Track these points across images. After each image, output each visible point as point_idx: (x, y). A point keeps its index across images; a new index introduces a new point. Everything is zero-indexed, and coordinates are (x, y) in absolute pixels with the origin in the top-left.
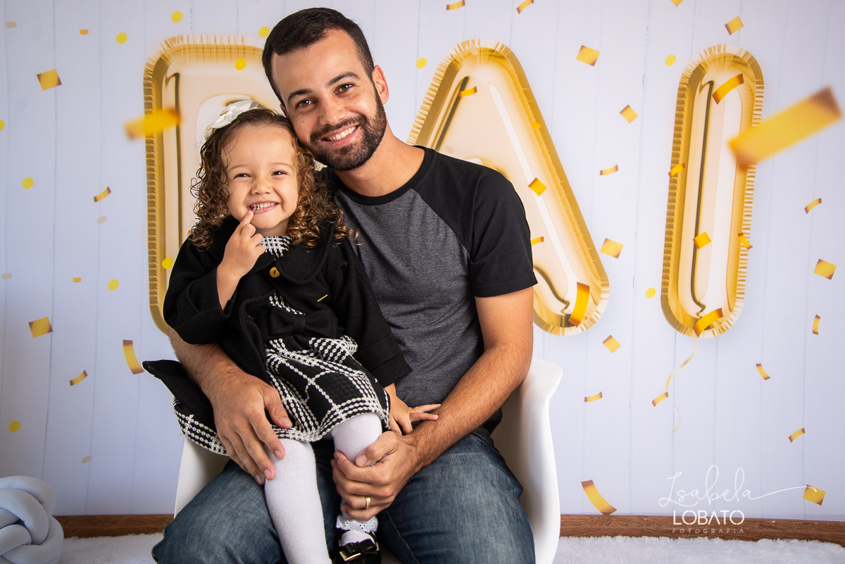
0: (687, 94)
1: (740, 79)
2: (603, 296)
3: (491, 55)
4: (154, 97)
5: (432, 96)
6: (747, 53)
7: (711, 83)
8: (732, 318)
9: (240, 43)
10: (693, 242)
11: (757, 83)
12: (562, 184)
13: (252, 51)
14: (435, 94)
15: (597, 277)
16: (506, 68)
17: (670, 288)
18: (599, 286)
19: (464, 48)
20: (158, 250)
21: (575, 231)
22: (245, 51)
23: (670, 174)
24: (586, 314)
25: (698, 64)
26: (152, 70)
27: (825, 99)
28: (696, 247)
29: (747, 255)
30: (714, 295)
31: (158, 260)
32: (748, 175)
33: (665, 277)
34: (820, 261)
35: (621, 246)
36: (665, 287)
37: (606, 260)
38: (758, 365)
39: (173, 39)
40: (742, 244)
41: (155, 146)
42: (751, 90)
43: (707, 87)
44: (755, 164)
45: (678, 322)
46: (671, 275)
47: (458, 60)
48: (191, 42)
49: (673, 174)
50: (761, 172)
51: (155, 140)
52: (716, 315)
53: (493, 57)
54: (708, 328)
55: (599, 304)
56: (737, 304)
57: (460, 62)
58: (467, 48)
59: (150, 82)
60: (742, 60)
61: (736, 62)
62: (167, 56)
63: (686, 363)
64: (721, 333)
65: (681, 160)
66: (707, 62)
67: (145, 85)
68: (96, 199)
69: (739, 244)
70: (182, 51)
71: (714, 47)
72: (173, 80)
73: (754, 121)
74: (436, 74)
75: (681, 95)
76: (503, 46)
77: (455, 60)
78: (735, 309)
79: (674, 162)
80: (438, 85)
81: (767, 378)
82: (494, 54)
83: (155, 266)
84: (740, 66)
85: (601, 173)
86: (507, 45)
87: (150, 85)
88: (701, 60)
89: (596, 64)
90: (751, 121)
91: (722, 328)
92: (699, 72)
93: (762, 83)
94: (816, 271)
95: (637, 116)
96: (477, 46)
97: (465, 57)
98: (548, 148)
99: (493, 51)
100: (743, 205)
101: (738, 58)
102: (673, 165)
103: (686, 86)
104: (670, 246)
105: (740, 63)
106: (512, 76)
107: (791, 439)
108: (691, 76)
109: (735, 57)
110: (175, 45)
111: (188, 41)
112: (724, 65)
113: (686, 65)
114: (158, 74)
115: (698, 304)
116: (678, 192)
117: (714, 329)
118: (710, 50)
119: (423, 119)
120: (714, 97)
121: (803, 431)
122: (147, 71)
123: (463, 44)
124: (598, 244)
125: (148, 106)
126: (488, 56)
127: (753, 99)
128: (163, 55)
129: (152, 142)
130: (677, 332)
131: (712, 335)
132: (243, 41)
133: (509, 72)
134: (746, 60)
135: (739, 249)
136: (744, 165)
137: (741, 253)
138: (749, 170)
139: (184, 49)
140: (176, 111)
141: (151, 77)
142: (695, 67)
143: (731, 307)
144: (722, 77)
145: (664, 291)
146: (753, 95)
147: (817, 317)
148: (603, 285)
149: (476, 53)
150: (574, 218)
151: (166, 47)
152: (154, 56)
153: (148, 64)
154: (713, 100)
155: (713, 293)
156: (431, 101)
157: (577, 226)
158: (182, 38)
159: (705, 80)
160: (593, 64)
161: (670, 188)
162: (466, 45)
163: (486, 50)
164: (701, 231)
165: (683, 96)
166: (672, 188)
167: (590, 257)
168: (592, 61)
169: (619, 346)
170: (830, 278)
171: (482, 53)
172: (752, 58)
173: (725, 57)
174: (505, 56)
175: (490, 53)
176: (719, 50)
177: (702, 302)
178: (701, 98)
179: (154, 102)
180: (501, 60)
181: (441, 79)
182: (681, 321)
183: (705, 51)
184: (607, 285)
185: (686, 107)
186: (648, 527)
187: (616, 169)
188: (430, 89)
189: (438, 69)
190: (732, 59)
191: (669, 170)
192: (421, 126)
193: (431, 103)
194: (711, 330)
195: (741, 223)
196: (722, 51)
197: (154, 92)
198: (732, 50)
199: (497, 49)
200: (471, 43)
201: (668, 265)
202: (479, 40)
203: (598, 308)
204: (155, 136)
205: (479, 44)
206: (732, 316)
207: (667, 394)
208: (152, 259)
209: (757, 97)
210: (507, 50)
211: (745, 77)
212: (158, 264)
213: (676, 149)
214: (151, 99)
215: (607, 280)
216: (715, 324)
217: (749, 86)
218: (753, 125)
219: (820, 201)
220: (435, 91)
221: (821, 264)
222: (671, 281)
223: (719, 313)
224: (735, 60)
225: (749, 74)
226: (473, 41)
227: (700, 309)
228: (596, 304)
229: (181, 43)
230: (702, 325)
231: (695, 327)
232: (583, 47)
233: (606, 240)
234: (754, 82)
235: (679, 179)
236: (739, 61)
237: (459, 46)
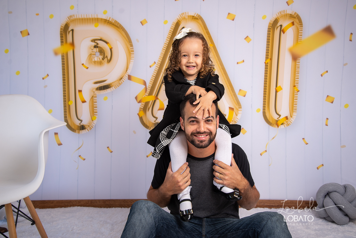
0: (271, 31)
1: (293, 23)
2: (239, 112)
3: (193, 18)
4: (64, 38)
5: (170, 35)
6: (295, 13)
7: (281, 26)
8: (292, 120)
9: (96, 17)
10: (275, 90)
11: (300, 25)
12: (222, 68)
13: (100, 20)
14: (171, 34)
15: (237, 105)
16: (199, 23)
17: (266, 108)
18: (238, 108)
19: (182, 16)
20: (67, 98)
21: (228, 86)
22: (98, 20)
23: (265, 63)
24: (232, 120)
25: (275, 18)
26: (63, 28)
27: (329, 31)
28: (276, 92)
29: (297, 94)
30: (284, 111)
31: (67, 101)
32: (297, 62)
33: (264, 104)
34: (328, 96)
35: (246, 92)
36: (264, 108)
37: (240, 98)
38: (303, 139)
39: (71, 16)
40: (295, 90)
41: (65, 57)
42: (298, 28)
43: (280, 27)
44: (300, 57)
45: (270, 122)
46: (266, 103)
47: (180, 20)
48: (78, 17)
49: (266, 63)
50: (302, 61)
51: (65, 55)
52: (285, 119)
53: (193, 19)
54: (282, 124)
55: (238, 115)
56: (294, 114)
57: (181, 21)
58: (183, 16)
59: (63, 33)
60: (293, 16)
61: (291, 17)
62: (68, 23)
63: (273, 138)
64: (287, 126)
65: (269, 57)
66: (279, 17)
67: (61, 34)
68: (43, 79)
69: (294, 90)
70: (74, 21)
71: (282, 11)
72: (71, 32)
73: (299, 40)
74: (171, 26)
75: (269, 31)
76: (197, 14)
77: (179, 21)
78: (293, 116)
79: (267, 58)
80: (172, 30)
81: (307, 144)
82: (194, 17)
83: (66, 104)
84: (293, 18)
85: (238, 63)
86: (199, 14)
87: (62, 34)
88: (277, 17)
89: (234, 20)
90: (298, 40)
91: (288, 124)
92: (276, 21)
93: (302, 25)
94: (326, 100)
95: (251, 40)
96: (187, 14)
97: (183, 19)
98: (216, 54)
99: (193, 16)
100: (295, 74)
101: (292, 15)
102: (266, 59)
103: (271, 27)
104: (266, 91)
105: (293, 17)
106: (201, 26)
107: (318, 168)
108: (273, 23)
109: (291, 15)
110: (71, 18)
111: (76, 17)
112: (286, 18)
113: (270, 19)
114: (65, 30)
115: (278, 114)
116: (268, 70)
117: (285, 125)
118: (280, 12)
119: (167, 44)
120: (282, 31)
121: (323, 165)
122: (61, 29)
123: (182, 14)
124: (237, 91)
125: (62, 42)
126: (191, 19)
127: (298, 31)
128: (67, 23)
129: (64, 56)
130: (270, 126)
131: (284, 127)
132: (97, 16)
133: (200, 24)
134: (295, 16)
135: (294, 92)
136: (295, 58)
137: (295, 94)
138: (297, 60)
139: (75, 20)
140: (73, 44)
141: (63, 31)
142: (274, 19)
143: (291, 115)
144: (285, 23)
145: (264, 109)
146: (298, 30)
147: (327, 119)
148: (239, 108)
149: (187, 17)
150: (227, 81)
151: (68, 19)
152: (64, 23)
153: (61, 26)
154: (282, 33)
155: (284, 110)
156: (170, 37)
157: (228, 85)
158: (74, 16)
159: (279, 24)
160: (233, 20)
161: (265, 68)
162: (183, 14)
163: (191, 16)
164: (278, 85)
165: (270, 31)
166: (266, 69)
167: (234, 97)
168: (233, 19)
169: (246, 132)
170: (332, 103)
171: (189, 17)
172: (298, 15)
173: (286, 15)
174: (198, 18)
175: (192, 17)
176: (284, 12)
177: (279, 114)
178: (277, 32)
179: (64, 41)
180: (197, 20)
181: (173, 28)
182: (271, 121)
183: (278, 13)
184: (241, 108)
185: (271, 36)
186: (260, 204)
187: (243, 61)
188: (169, 32)
189: (172, 24)
190: (289, 16)
191: (265, 61)
192: (166, 47)
193: (170, 38)
194: (283, 125)
195: (295, 81)
196: (285, 13)
197: (64, 37)
198: (289, 12)
199: (195, 16)
200: (185, 14)
201: (265, 99)
202: (188, 12)
203: (238, 117)
204: (65, 54)
205: (188, 14)
206: (292, 119)
207: (266, 151)
208: (65, 101)
209: (300, 30)
210: (199, 16)
211: (295, 23)
212: (67, 103)
213: (267, 52)
214: (63, 39)
215: (241, 106)
216: (285, 122)
217: (297, 26)
218: (299, 42)
219: (327, 72)
220: (171, 33)
221: (328, 97)
222: (266, 106)
223: (287, 118)
224: (291, 16)
225: (296, 21)
226: (186, 13)
227: (278, 116)
228: (237, 115)
229: (74, 18)
230: (279, 123)
231: (277, 124)
232: (229, 13)
233: (240, 90)
234: (298, 24)
235: (269, 65)
236: (292, 16)
237: (180, 15)
